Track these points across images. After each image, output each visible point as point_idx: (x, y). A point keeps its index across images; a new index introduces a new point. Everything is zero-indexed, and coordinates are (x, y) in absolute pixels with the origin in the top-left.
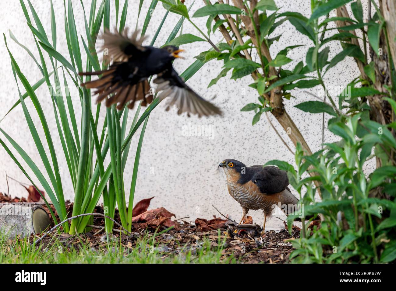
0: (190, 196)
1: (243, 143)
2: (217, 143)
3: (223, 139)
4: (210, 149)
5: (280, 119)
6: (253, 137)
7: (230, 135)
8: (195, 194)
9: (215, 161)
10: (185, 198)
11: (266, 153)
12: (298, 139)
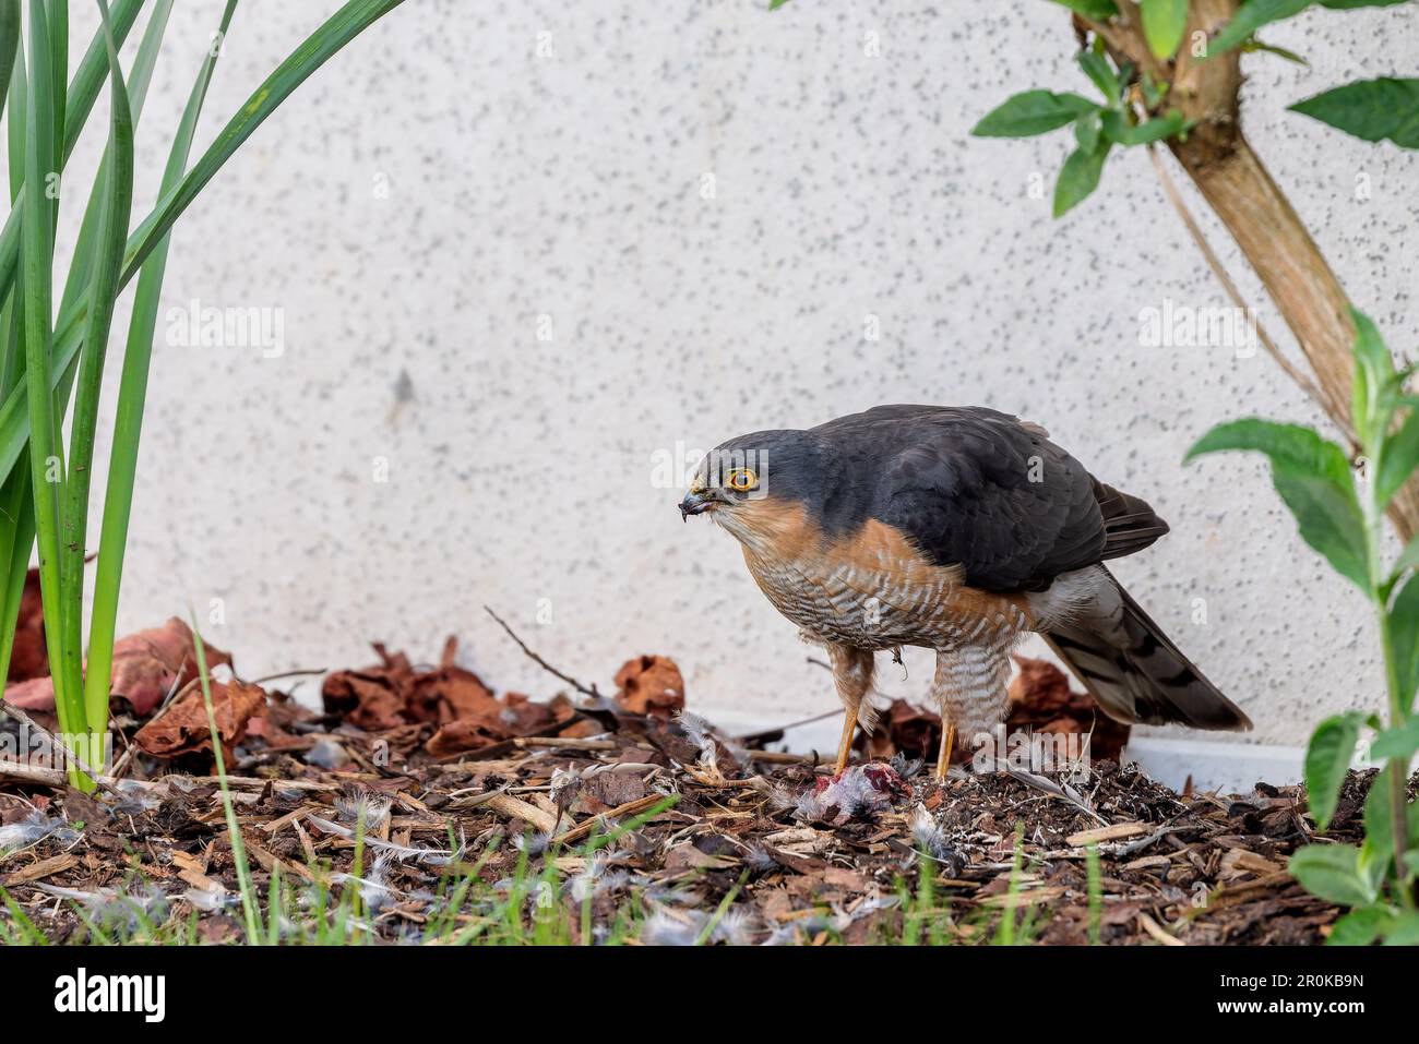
0: (211, 531)
1: (550, 242)
2: (381, 240)
3: (419, 214)
4: (333, 273)
5: (1220, 182)
6: (611, 210)
8: (238, 521)
9: (368, 340)
10: (176, 546)
11: (691, 296)
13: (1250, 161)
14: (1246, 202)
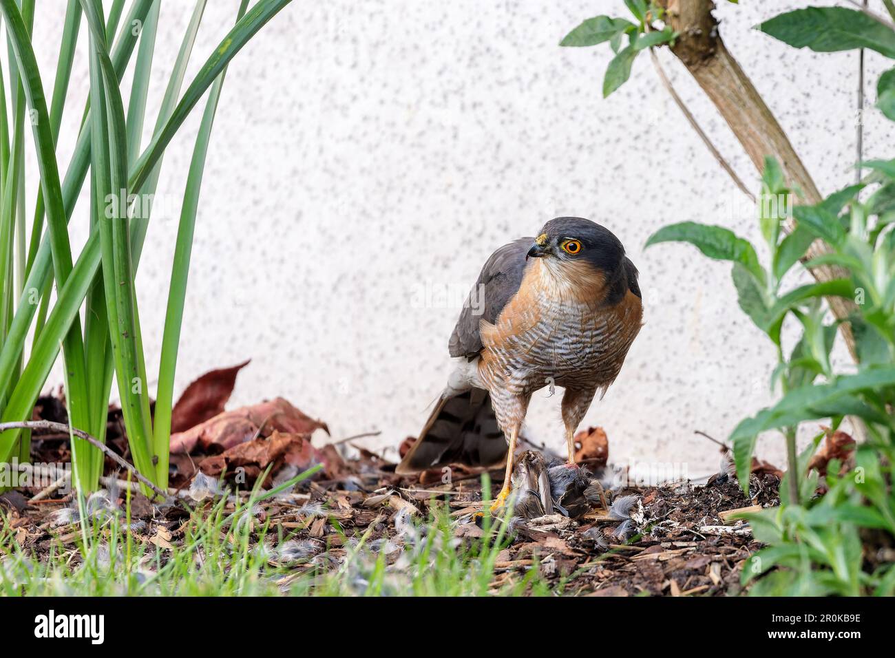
0: (382, 356)
1: (573, 163)
2: (476, 163)
3: (498, 146)
4: (450, 185)
5: (705, 73)
6: (608, 141)
7: (524, 132)
8: (397, 349)
9: (470, 229)
10: (362, 365)
11: (654, 197)
12: (768, 146)
13: (726, 62)
14: (723, 88)
